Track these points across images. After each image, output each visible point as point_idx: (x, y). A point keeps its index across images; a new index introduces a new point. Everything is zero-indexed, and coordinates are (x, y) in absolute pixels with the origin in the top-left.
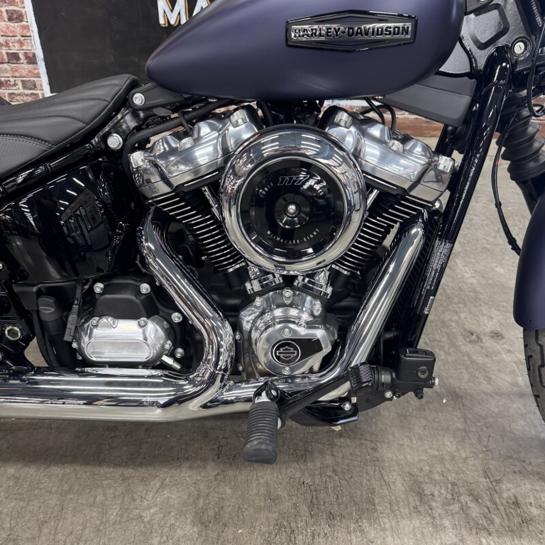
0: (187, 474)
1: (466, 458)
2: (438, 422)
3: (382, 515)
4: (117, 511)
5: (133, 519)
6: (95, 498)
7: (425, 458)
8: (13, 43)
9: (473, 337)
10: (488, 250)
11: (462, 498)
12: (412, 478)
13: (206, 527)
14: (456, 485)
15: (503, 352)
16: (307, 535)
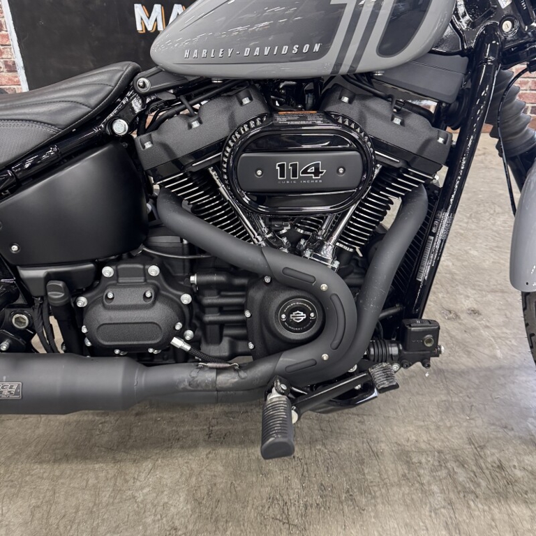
0: (179, 455)
1: (451, 427)
2: (422, 395)
3: (372, 484)
4: (109, 493)
5: (126, 500)
6: (87, 481)
7: (411, 429)
9: (451, 315)
10: (462, 234)
11: (449, 464)
12: (400, 448)
13: (200, 503)
14: (442, 453)
15: (481, 328)
16: (299, 507)
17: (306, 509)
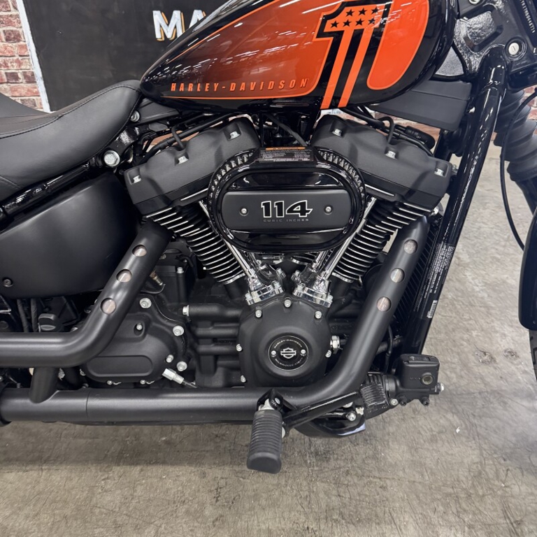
0: (184, 520)
2: (452, 455)
7: (439, 497)
8: (11, 63)
9: (486, 358)
12: (426, 520)
15: (519, 374)
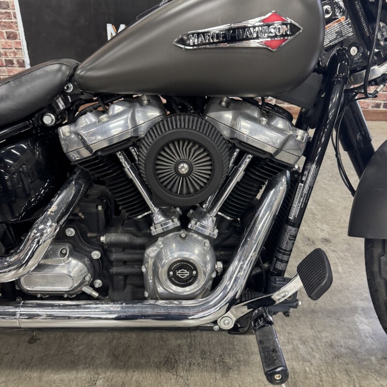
1: (299, 317)
3: (238, 352)
4: (56, 348)
5: (66, 353)
8: (9, 53)
11: (294, 342)
14: (291, 334)
15: (329, 252)
16: (185, 364)
17: (190, 365)
